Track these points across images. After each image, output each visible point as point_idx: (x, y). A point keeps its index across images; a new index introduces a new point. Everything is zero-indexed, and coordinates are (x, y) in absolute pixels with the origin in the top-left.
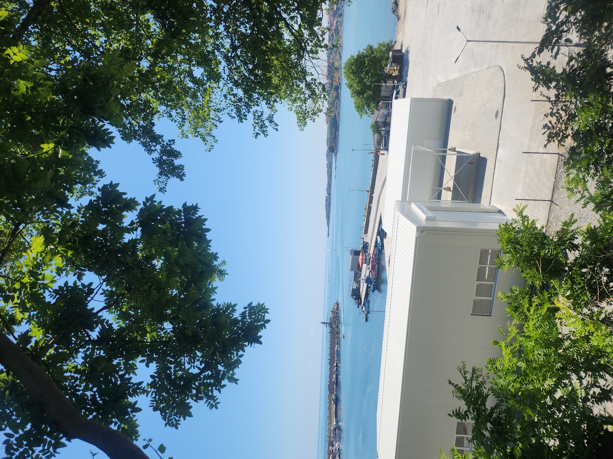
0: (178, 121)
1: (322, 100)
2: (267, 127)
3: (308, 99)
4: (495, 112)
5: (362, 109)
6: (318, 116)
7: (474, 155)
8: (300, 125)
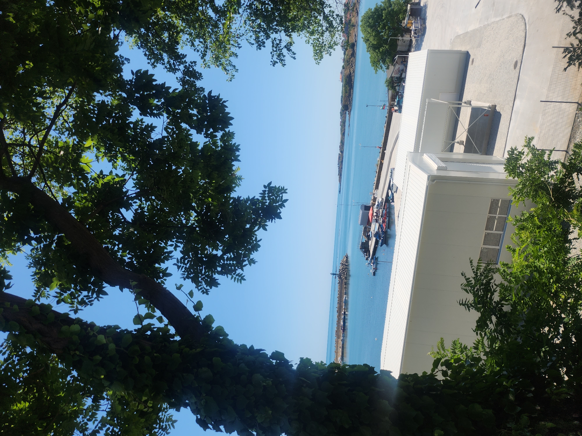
0: (200, 51)
1: (339, 33)
2: (285, 56)
3: (325, 31)
4: (514, 63)
5: (377, 64)
6: (334, 49)
7: (489, 107)
8: (316, 59)
